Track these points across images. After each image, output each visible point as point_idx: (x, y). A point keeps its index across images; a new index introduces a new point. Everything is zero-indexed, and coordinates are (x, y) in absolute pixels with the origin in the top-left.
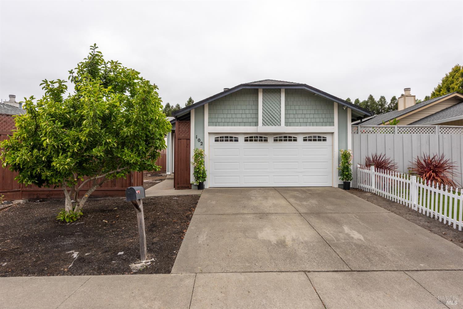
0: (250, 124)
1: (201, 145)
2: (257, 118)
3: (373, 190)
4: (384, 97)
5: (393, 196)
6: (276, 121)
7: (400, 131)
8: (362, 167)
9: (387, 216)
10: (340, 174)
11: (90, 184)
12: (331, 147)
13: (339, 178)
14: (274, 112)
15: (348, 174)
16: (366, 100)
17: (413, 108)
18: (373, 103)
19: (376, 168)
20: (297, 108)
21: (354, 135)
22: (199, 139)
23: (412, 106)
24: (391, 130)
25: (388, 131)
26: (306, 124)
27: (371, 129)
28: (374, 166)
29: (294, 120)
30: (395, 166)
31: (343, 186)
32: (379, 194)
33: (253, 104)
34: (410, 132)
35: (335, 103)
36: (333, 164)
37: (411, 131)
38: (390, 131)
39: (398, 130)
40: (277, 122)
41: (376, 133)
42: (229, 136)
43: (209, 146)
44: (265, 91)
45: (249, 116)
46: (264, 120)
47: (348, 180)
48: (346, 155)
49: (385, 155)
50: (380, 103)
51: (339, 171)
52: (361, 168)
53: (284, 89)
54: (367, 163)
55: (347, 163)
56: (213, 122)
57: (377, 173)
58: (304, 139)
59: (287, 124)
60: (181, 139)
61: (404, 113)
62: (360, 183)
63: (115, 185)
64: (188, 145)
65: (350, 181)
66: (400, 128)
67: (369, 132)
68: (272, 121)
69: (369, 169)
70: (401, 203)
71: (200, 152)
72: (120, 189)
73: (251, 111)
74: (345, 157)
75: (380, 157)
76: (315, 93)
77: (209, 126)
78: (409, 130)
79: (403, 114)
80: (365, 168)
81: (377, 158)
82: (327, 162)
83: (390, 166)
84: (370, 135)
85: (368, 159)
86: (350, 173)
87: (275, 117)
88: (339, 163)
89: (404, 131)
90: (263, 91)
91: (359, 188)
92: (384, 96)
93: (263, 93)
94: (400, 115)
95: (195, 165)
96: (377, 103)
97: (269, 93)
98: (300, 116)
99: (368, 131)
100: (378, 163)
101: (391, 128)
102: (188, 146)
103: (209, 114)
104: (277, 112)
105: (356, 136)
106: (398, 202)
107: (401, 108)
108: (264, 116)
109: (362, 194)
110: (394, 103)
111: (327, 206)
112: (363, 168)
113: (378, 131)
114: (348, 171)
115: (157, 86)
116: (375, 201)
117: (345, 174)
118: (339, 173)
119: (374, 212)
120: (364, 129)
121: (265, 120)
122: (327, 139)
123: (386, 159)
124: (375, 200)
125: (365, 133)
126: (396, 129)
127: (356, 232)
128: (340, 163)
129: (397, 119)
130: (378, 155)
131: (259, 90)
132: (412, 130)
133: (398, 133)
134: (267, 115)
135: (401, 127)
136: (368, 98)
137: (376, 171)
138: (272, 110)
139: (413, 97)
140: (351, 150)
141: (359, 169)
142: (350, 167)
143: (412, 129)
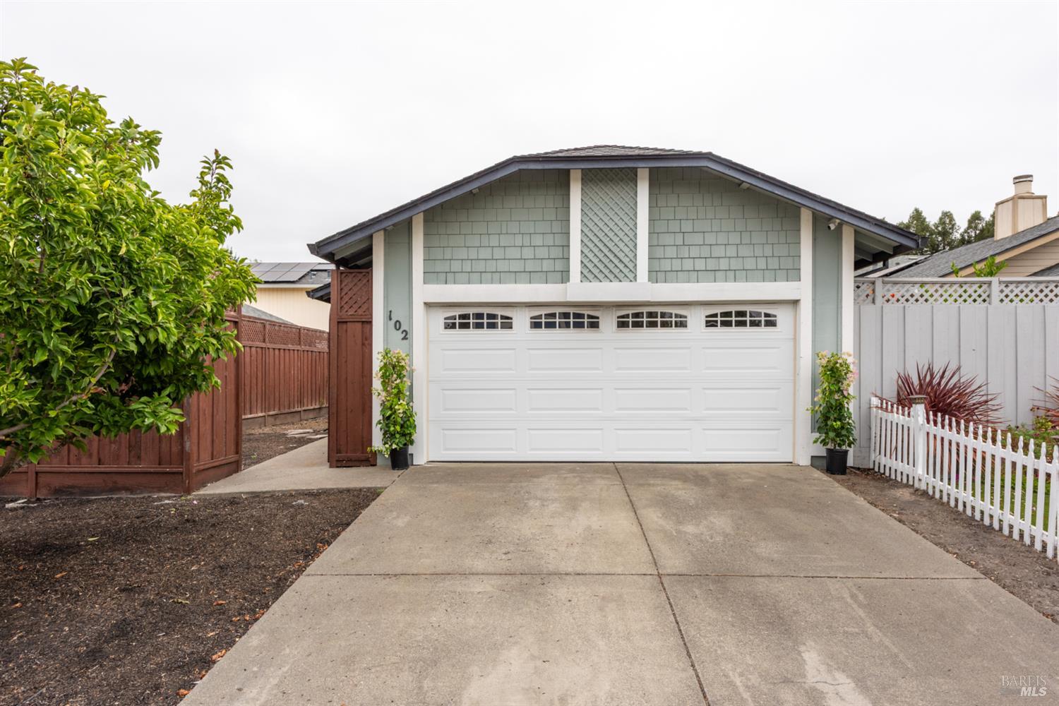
0: (545, 277)
1: (405, 338)
2: (567, 259)
3: (920, 480)
4: (951, 214)
5: (986, 506)
6: (621, 266)
7: (1007, 296)
8: (884, 405)
9: (970, 597)
10: (817, 426)
11: (69, 455)
12: (792, 343)
13: (814, 439)
14: (616, 240)
15: (842, 428)
16: (905, 223)
17: (1041, 230)
18: (923, 230)
19: (931, 413)
20: (687, 226)
21: (862, 307)
22: (397, 321)
23: (1036, 224)
24: (980, 291)
25: (970, 296)
26: (714, 274)
27: (917, 291)
28: (923, 405)
29: (677, 265)
30: (989, 403)
31: (824, 463)
32: (937, 496)
33: (553, 218)
34: (1039, 298)
35: (803, 210)
36: (795, 394)
37: (1041, 296)
38: (975, 296)
39: (1002, 291)
40: (626, 271)
41: (931, 300)
42: (486, 311)
43: (428, 342)
44: (589, 178)
45: (542, 253)
46: (585, 265)
47: (840, 445)
48: (837, 368)
49: (959, 369)
50: (940, 229)
51: (813, 417)
52: (881, 408)
53: (648, 169)
54: (901, 393)
55: (837, 392)
56: (437, 272)
57: (932, 428)
58: (707, 322)
59: (654, 275)
60: (346, 322)
61: (1015, 243)
62: (880, 454)
63: (139, 457)
64: (366, 339)
65: (848, 448)
66: (1007, 286)
67: (910, 298)
68: (611, 266)
69: (906, 413)
70: (1016, 536)
71: (395, 360)
72: (152, 470)
73: (549, 240)
74: (834, 373)
75: (942, 377)
76: (743, 182)
77: (424, 283)
78: (1036, 291)
79: (1012, 245)
80: (895, 409)
81: (932, 378)
82: (778, 389)
83: (974, 404)
84: (911, 306)
85: (906, 381)
86: (849, 424)
87: (621, 255)
88: (814, 394)
89: (1021, 296)
90: (582, 179)
91: (876, 469)
92: (949, 212)
93: (582, 184)
94: (1003, 248)
95: (383, 399)
96: (934, 228)
97: (600, 184)
98: (695, 252)
99: (907, 296)
100: (936, 392)
101: (980, 287)
102: (366, 342)
103: (427, 247)
104: (626, 239)
105: (869, 310)
106: (1006, 531)
107: (1003, 231)
108: (586, 251)
109: (882, 490)
110: (976, 228)
111: (763, 544)
112: (889, 407)
113: (936, 296)
114: (840, 418)
115: (227, 158)
116: (926, 524)
117: (832, 426)
118: (814, 421)
119: (921, 574)
120: (894, 290)
121: (588, 265)
122: (779, 320)
123: (962, 381)
124: (924, 520)
125: (898, 300)
126: (996, 287)
127: (848, 681)
128: (817, 394)
129: (998, 259)
130: (937, 369)
131: (572, 174)
132: (1046, 291)
133: (1002, 301)
134: (596, 250)
135: (1012, 283)
136: (910, 217)
137: (928, 422)
138: (611, 234)
139: (1039, 202)
140: (852, 352)
141: (877, 413)
142: (846, 405)
143: (1047, 287)
